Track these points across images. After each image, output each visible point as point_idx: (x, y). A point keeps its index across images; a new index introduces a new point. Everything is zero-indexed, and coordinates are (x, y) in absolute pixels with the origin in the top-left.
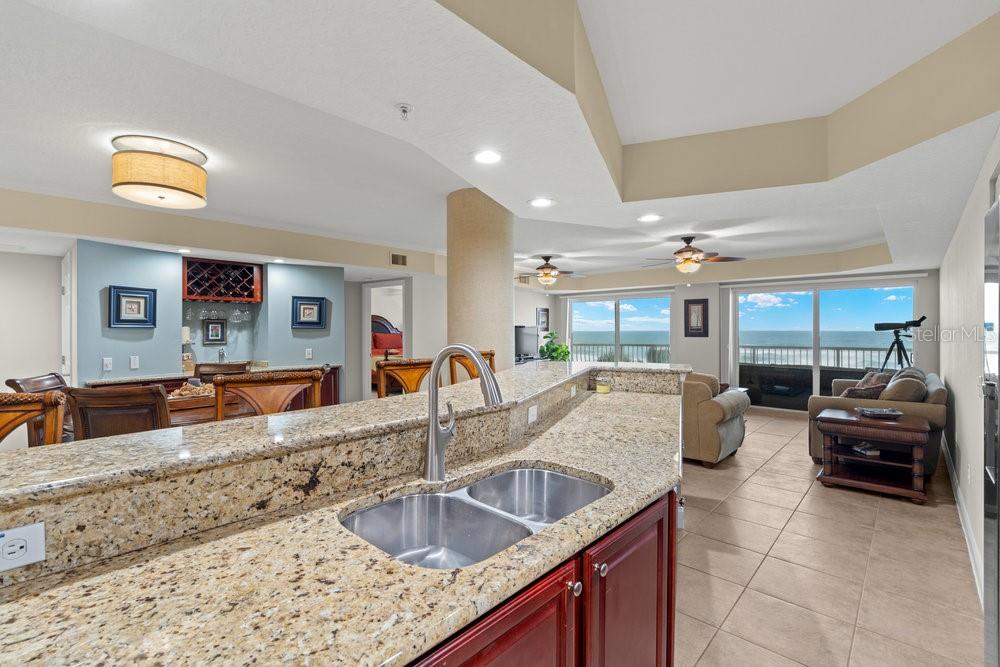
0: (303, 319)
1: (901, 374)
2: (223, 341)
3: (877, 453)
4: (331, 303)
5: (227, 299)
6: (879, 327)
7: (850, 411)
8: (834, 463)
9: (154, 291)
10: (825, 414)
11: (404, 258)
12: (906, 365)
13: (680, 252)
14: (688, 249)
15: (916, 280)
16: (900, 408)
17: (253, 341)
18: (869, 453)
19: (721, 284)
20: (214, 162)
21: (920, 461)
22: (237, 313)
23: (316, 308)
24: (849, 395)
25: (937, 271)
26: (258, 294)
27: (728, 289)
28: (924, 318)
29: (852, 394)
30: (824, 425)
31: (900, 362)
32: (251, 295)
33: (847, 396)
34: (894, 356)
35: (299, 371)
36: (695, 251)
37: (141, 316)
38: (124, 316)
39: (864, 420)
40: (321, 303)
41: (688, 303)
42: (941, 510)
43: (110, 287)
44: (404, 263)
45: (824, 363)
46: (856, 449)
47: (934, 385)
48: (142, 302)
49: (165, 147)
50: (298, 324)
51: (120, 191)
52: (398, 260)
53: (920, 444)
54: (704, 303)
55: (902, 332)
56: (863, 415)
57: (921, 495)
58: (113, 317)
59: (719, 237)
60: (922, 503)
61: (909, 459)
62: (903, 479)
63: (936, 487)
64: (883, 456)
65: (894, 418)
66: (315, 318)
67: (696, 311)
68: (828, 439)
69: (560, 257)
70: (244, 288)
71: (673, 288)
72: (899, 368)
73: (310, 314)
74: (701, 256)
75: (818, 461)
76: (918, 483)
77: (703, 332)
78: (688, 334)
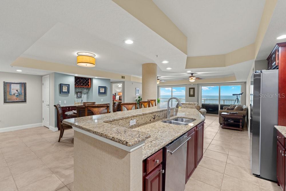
0: (101, 92)
1: (238, 105)
2: (81, 97)
3: (233, 121)
4: (107, 88)
5: (83, 87)
6: (233, 95)
7: (228, 113)
8: (224, 124)
9: (69, 85)
10: (223, 113)
11: (124, 77)
12: (239, 103)
13: (190, 77)
14: (192, 76)
15: (242, 84)
16: (237, 112)
17: (88, 97)
18: (231, 121)
19: (198, 84)
20: (97, 56)
21: (241, 122)
22: (85, 90)
23: (104, 89)
24: (227, 109)
25: (246, 82)
26: (90, 85)
27: (200, 85)
28: (243, 93)
29: (228, 109)
30: (222, 116)
31: (238, 103)
32: (88, 86)
33: (227, 110)
34: (237, 101)
35: (103, 104)
36: (194, 77)
37: (66, 91)
38: (63, 91)
39: (230, 114)
40: (105, 88)
41: (190, 89)
42: (245, 132)
43: (61, 84)
44: (124, 78)
45: (221, 103)
46: (229, 121)
47: (244, 107)
48: (67, 87)
49: (87, 54)
50: (100, 93)
51: (78, 64)
52: (123, 77)
53: (241, 119)
54: (194, 88)
55: (238, 96)
56: (230, 113)
57: (241, 129)
58: (61, 91)
59: (199, 74)
60: (241, 131)
61: (239, 122)
62: (238, 126)
63: (244, 128)
64: (234, 122)
65: (237, 114)
66: (104, 92)
67: (192, 90)
68: (223, 118)
69: (160, 77)
70: (87, 84)
71: (186, 85)
72: (238, 104)
73: (102, 90)
74: (195, 78)
75: (221, 124)
76: (241, 127)
77: (193, 96)
78: (190, 96)
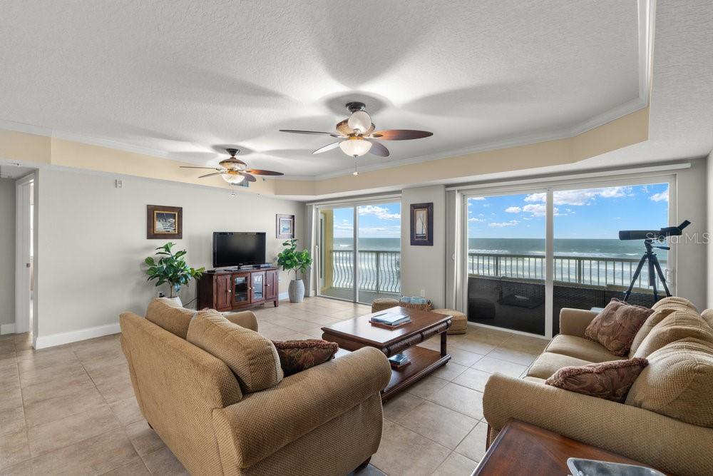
6: (625, 235)
15: (673, 174)
19: (447, 186)
25: (705, 159)
27: (454, 191)
28: (686, 223)
41: (414, 207)
54: (429, 207)
55: (656, 243)
67: (421, 215)
71: (399, 192)
77: (428, 240)
78: (413, 243)
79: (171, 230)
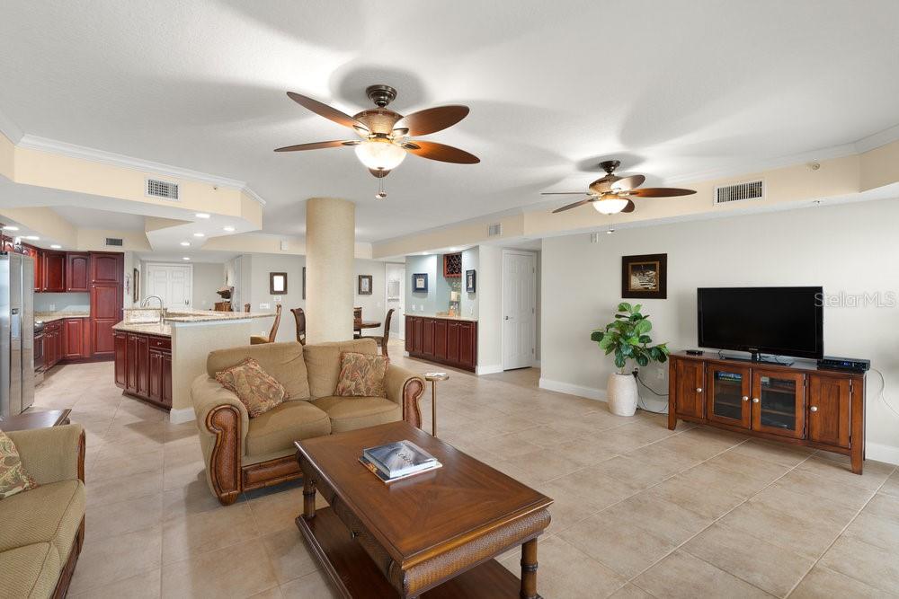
0: (470, 286)
9: (427, 274)
23: (472, 278)
37: (423, 287)
38: (418, 287)
40: (474, 274)
43: (413, 274)
48: (423, 280)
50: (468, 289)
73: (471, 282)
79: (651, 286)
